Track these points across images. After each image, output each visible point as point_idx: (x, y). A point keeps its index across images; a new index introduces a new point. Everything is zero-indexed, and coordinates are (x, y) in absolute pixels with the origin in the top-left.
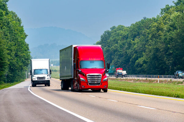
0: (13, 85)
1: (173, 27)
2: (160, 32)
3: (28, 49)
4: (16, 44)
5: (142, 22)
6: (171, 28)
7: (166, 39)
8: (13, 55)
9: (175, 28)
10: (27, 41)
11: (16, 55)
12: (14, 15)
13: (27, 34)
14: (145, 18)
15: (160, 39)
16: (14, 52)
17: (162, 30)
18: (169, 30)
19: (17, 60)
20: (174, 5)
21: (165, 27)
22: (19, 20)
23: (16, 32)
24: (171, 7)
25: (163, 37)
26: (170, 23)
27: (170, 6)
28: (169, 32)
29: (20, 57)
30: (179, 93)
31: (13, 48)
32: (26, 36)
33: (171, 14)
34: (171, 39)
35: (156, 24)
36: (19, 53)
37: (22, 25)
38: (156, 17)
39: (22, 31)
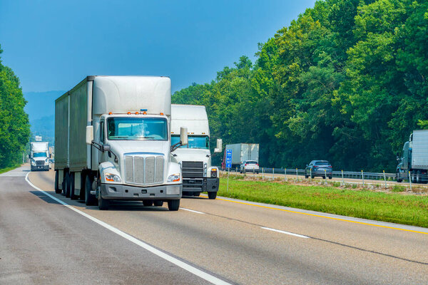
0: (3, 171)
1: (234, 98)
2: (215, 104)
3: (27, 122)
4: (10, 114)
5: (191, 89)
6: (232, 101)
7: (223, 115)
8: (6, 129)
9: (236, 100)
10: (26, 109)
11: (11, 130)
12: (10, 72)
13: (26, 99)
14: (194, 85)
15: (215, 114)
16: (8, 125)
17: (217, 101)
18: (228, 103)
19: (11, 136)
20: (235, 67)
21: (222, 98)
22: (16, 80)
23: (12, 96)
24: (232, 70)
25: (219, 112)
26: (231, 93)
27: (230, 68)
28: (227, 105)
29: (16, 132)
30: (237, 192)
31: (6, 119)
32: (25, 103)
33: (231, 79)
34: (231, 116)
35: (209, 93)
36: (14, 127)
37: (19, 87)
38: (210, 84)
39: (19, 95)
